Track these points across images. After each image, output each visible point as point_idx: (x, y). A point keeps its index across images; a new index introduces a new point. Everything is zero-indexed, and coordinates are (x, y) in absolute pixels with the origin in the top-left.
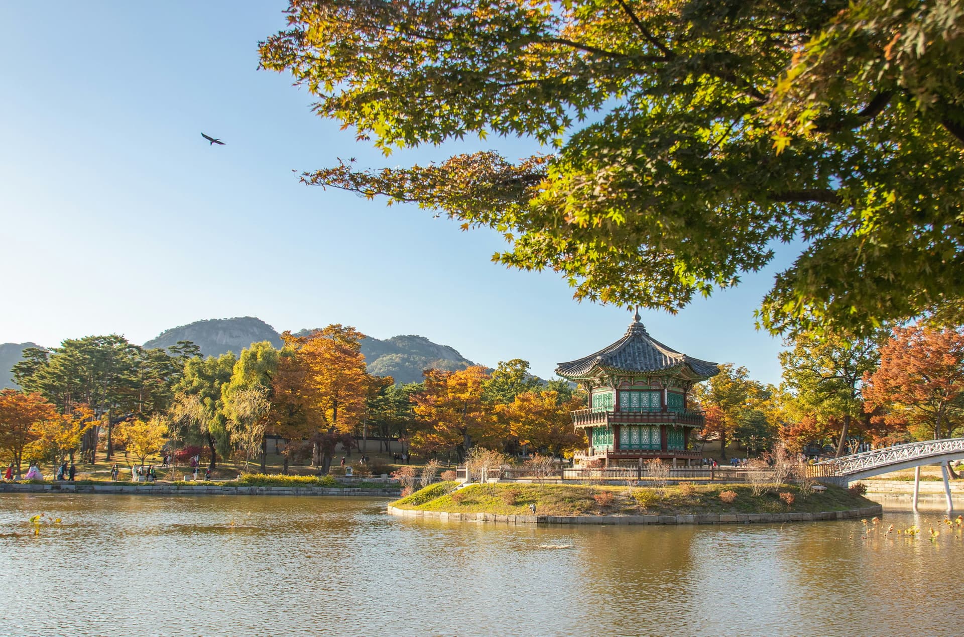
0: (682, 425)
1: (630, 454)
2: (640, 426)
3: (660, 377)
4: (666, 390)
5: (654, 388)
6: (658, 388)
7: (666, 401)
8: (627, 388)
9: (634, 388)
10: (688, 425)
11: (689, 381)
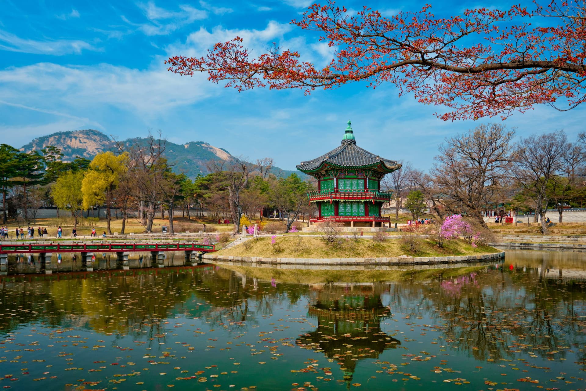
0: (378, 201)
1: (345, 219)
2: (351, 202)
3: (364, 170)
4: (367, 179)
5: (360, 177)
6: (362, 177)
7: (367, 185)
8: (343, 177)
9: (347, 177)
10: (381, 201)
11: (382, 173)
